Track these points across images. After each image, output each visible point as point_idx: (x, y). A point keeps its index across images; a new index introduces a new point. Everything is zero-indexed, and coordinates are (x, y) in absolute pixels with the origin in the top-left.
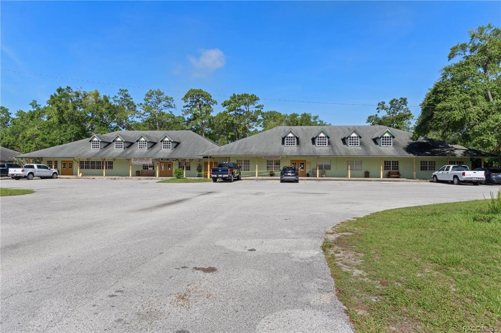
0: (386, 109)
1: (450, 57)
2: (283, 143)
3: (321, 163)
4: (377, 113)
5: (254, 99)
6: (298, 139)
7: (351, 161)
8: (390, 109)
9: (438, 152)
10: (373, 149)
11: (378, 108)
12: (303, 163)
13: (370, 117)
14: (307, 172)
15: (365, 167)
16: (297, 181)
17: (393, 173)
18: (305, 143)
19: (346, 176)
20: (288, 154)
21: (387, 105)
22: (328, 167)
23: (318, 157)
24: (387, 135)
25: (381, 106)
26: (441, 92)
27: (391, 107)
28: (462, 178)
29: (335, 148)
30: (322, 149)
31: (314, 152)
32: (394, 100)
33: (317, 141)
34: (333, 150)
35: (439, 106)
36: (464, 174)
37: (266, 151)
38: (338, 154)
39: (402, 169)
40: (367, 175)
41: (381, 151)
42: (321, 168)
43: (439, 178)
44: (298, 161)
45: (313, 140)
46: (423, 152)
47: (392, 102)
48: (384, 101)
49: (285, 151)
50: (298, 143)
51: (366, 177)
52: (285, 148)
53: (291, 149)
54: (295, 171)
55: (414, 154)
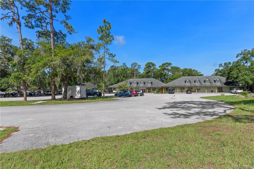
0: (223, 66)
1: (237, 57)
2: (185, 82)
3: (197, 88)
4: (219, 68)
5: (170, 64)
6: (190, 81)
7: (207, 88)
8: (224, 66)
9: (235, 84)
10: (214, 84)
11: (219, 66)
12: (192, 88)
13: (216, 70)
14: (193, 91)
15: (211, 89)
16: (191, 93)
17: (221, 91)
18: (192, 82)
19: (205, 92)
20: (188, 86)
21: (223, 65)
22: (200, 89)
23: (197, 87)
24: (218, 80)
25: (221, 65)
26: (232, 69)
27: (225, 66)
28: (237, 92)
29: (202, 84)
30: (198, 84)
31: (195, 85)
32: (226, 63)
33: (196, 82)
34: (201, 84)
35: (231, 73)
36: (237, 91)
37: (180, 85)
38: (203, 85)
39: (223, 89)
40: (212, 91)
41: (216, 84)
42: (197, 90)
43: (232, 92)
44: (190, 88)
45: (195, 81)
46: (229, 84)
47: (225, 64)
48: (221, 63)
49: (186, 85)
50: (190, 82)
51: (212, 92)
52: (186, 84)
53: (188, 84)
54: (190, 91)
55: (226, 85)
